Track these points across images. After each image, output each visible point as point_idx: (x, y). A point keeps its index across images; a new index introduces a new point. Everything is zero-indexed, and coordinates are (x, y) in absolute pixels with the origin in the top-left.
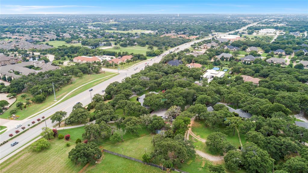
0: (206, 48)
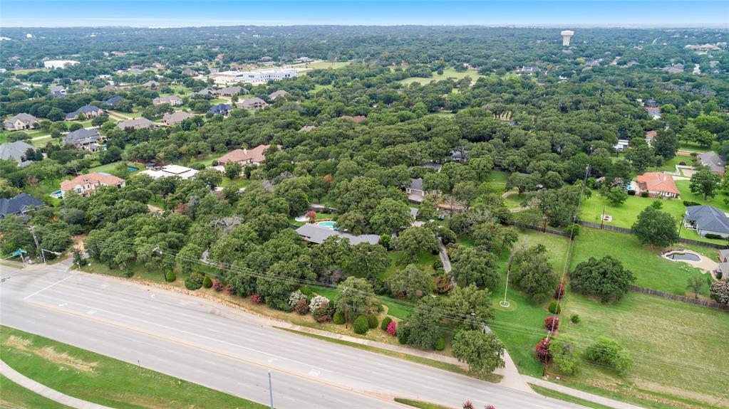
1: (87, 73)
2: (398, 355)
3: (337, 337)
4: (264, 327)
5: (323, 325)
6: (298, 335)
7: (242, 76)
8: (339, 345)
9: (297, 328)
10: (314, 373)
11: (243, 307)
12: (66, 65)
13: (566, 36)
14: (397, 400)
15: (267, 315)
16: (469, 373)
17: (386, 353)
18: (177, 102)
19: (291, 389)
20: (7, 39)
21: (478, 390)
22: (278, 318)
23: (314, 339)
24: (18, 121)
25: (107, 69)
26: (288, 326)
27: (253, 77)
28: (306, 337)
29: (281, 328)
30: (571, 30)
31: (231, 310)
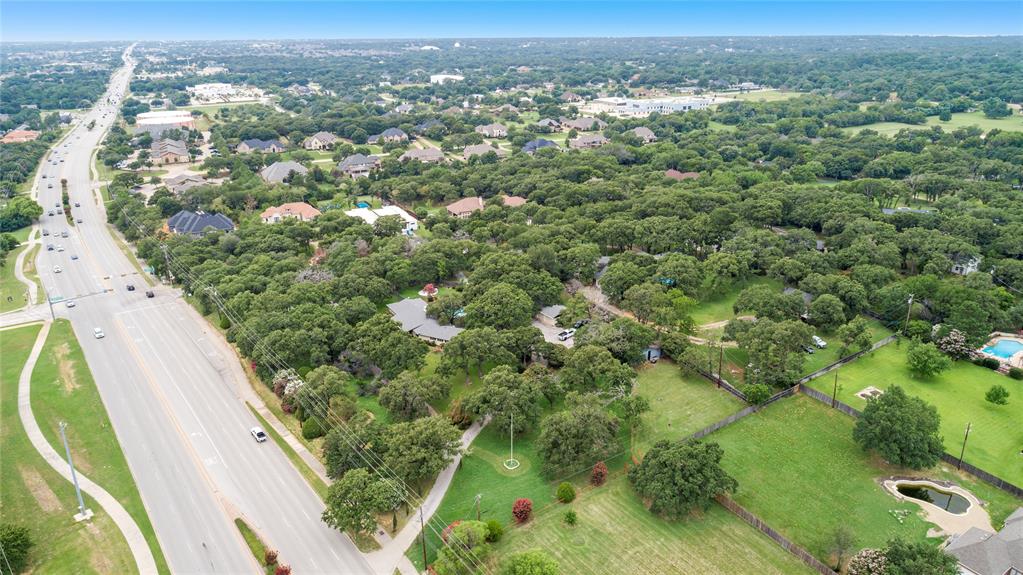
0: (172, 160)
1: (458, 91)
3: (285, 434)
5: (287, 415)
7: (625, 104)
9: (264, 411)
12: (445, 80)
14: (241, 525)
17: (301, 469)
18: (501, 133)
20: (435, 48)
24: (316, 140)
25: (481, 88)
26: (259, 405)
27: (637, 106)
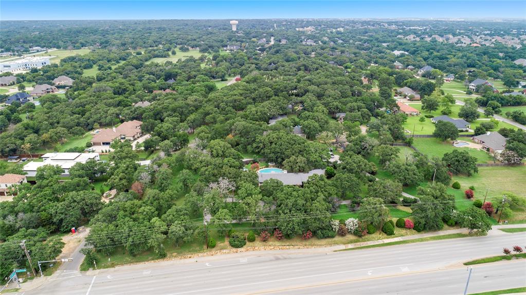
2: (426, 240)
3: (380, 242)
4: (328, 254)
5: (363, 238)
6: (356, 250)
8: (389, 246)
9: (350, 246)
10: (405, 270)
11: (297, 245)
13: (233, 24)
14: (466, 264)
15: (321, 245)
16: (470, 235)
19: (408, 285)
21: (486, 242)
22: (330, 245)
23: (369, 249)
26: (343, 247)
28: (363, 250)
29: (341, 250)
30: (236, 20)
31: (289, 251)
